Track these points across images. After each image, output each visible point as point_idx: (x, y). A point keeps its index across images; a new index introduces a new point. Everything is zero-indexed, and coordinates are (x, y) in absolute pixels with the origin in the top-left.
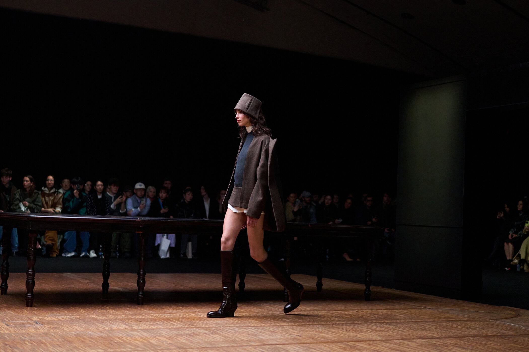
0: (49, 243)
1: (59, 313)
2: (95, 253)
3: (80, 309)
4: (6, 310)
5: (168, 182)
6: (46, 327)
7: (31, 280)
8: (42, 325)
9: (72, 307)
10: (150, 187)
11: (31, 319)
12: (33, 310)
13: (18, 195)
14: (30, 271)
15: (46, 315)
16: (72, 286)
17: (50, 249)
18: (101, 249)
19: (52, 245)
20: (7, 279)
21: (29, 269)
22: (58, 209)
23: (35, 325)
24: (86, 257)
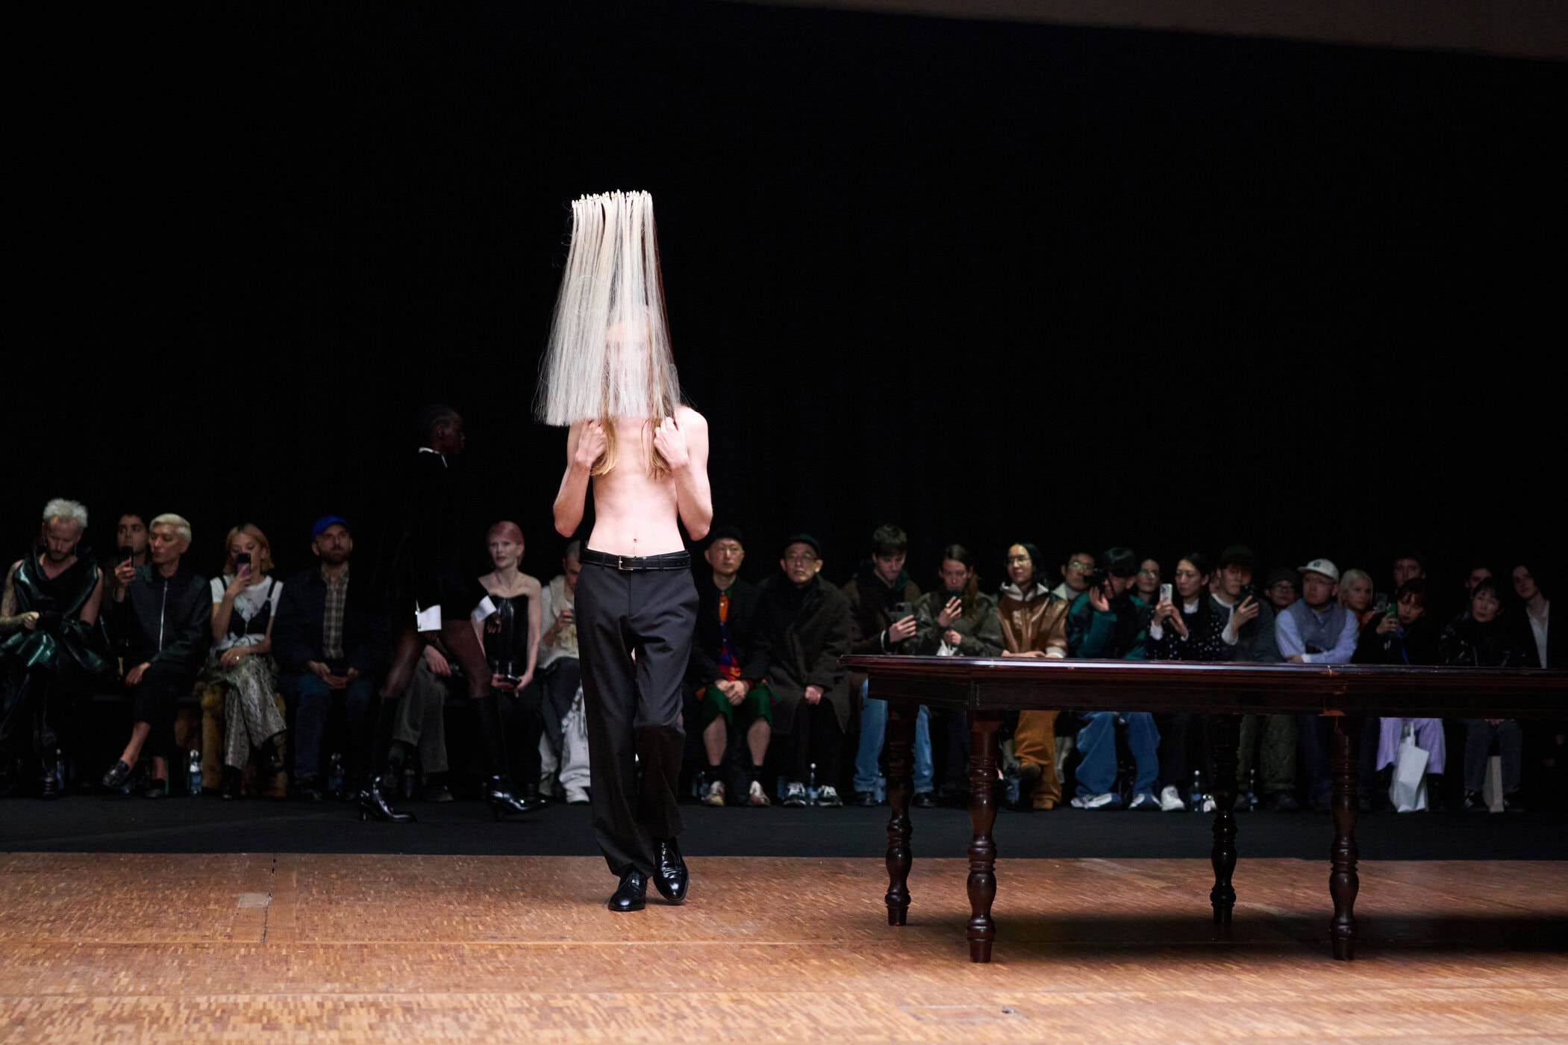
0: (1030, 762)
1: (1077, 983)
2: (1176, 794)
3: (1144, 969)
4: (907, 970)
5: (1406, 563)
6: (1041, 1027)
7: (984, 876)
8: (1026, 1020)
9: (1118, 964)
10: (1352, 575)
11: (990, 999)
12: (992, 974)
13: (926, 612)
14: (979, 843)
15: (1038, 989)
16: (1113, 899)
17: (1032, 782)
18: (1196, 784)
19: (1040, 769)
20: (907, 875)
21: (976, 837)
22: (1055, 652)
23: (1003, 1019)
24: (1151, 809)
